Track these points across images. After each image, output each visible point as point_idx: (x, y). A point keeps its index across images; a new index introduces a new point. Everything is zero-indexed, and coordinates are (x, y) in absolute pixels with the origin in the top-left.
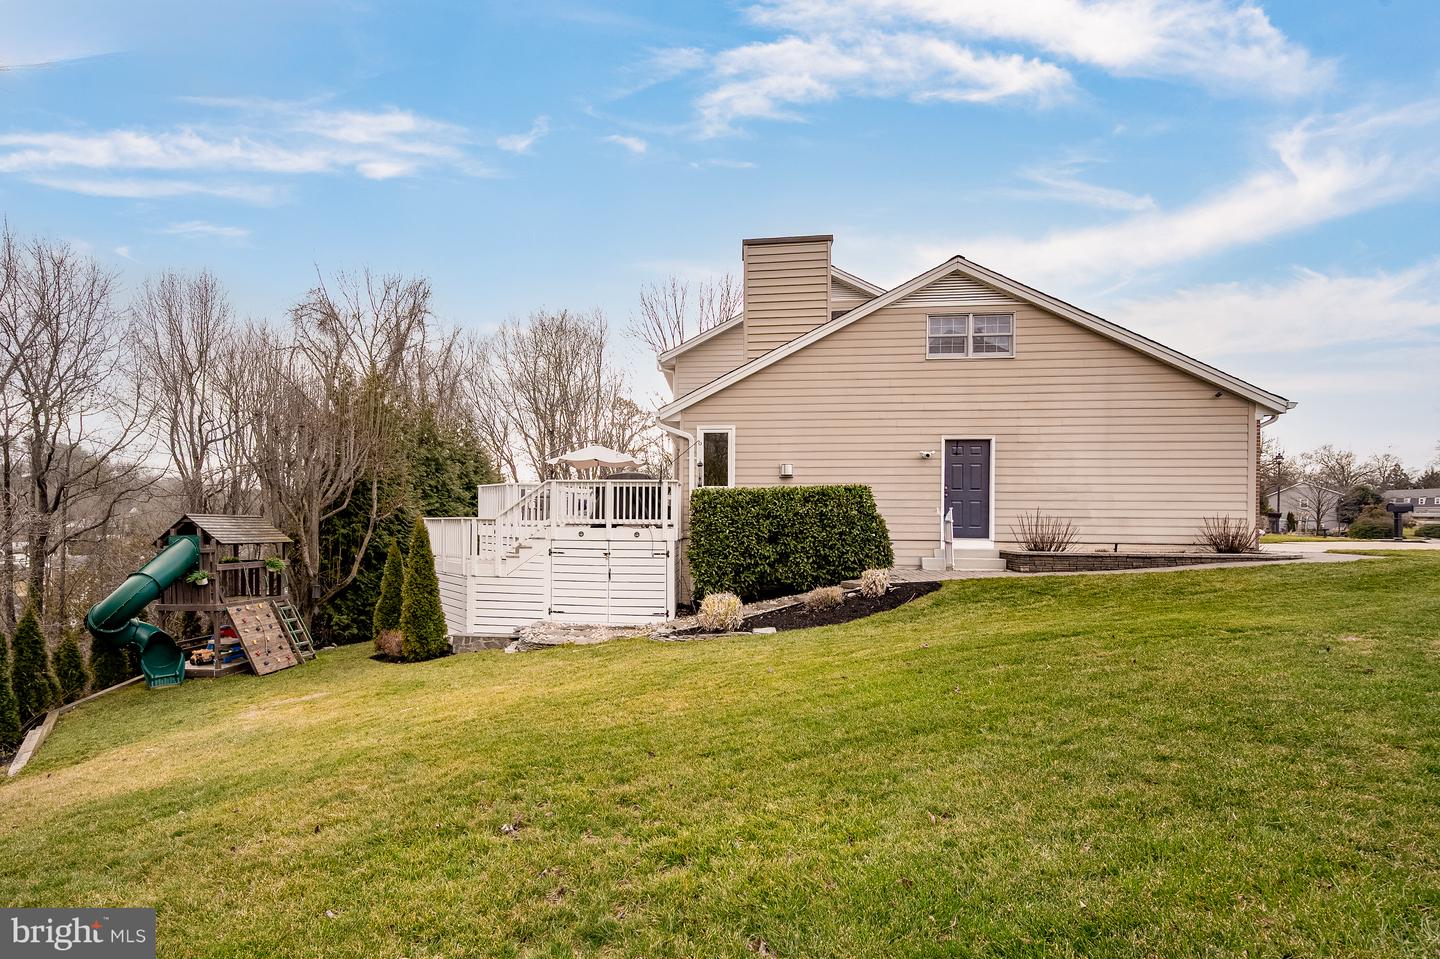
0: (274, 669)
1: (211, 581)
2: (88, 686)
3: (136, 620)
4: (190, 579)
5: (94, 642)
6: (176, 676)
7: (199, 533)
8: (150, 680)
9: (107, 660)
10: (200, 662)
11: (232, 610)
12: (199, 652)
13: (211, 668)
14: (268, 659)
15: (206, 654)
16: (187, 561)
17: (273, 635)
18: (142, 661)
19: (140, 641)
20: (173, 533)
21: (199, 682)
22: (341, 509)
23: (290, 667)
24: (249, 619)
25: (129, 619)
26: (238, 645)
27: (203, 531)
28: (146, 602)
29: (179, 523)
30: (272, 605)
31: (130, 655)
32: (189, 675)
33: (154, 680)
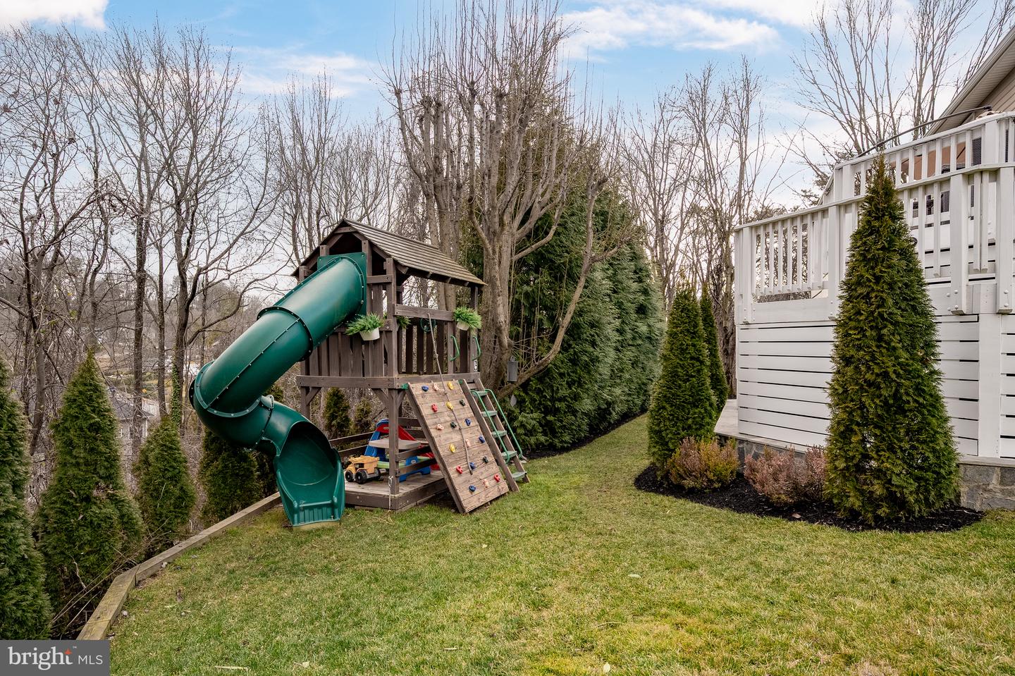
0: (483, 500)
1: (385, 333)
2: (196, 514)
3: (269, 399)
4: (353, 328)
5: (209, 434)
6: (332, 506)
7: (365, 248)
8: (292, 511)
9: (226, 467)
10: (361, 479)
11: (416, 389)
12: (359, 459)
13: (382, 491)
14: (474, 482)
15: (370, 463)
16: (349, 296)
17: (472, 435)
18: (279, 474)
19: (274, 434)
20: (324, 251)
21: (370, 518)
22: (544, 241)
23: (501, 496)
24: (440, 406)
25: (258, 396)
26: (425, 450)
27: (372, 245)
28: (282, 367)
29: (333, 234)
30: (462, 384)
31: (259, 459)
32: (352, 503)
33: (299, 510)
